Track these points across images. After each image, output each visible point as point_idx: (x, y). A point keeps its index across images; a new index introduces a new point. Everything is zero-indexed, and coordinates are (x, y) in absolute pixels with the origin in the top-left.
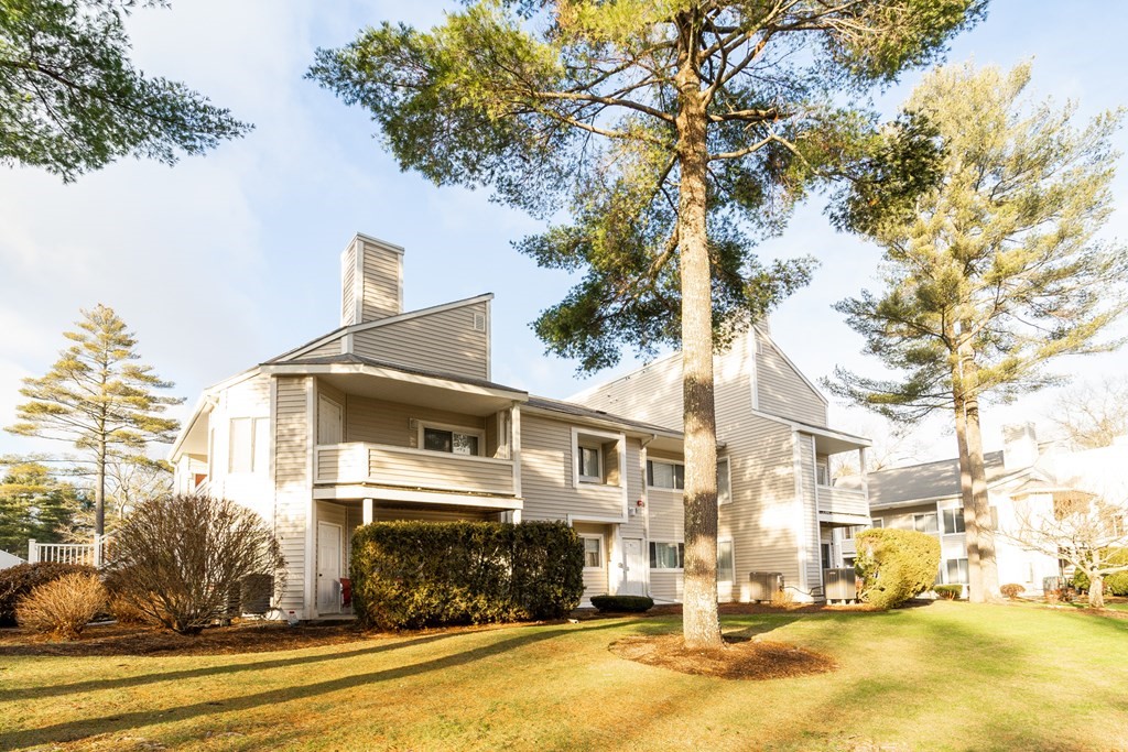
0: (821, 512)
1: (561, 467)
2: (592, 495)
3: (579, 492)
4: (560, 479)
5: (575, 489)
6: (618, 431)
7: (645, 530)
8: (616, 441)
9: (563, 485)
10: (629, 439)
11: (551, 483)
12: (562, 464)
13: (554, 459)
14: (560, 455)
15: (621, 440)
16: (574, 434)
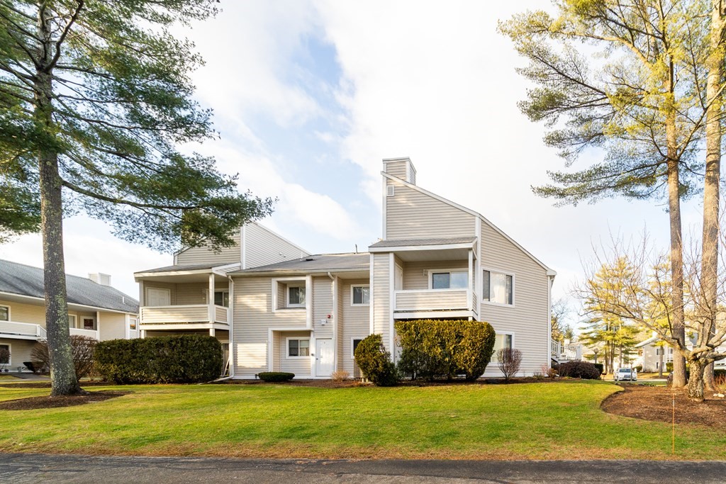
1: (265, 302)
3: (276, 314)
4: (264, 309)
5: (274, 313)
6: (304, 275)
8: (305, 281)
9: (266, 312)
10: (314, 278)
11: (258, 312)
12: (265, 300)
14: (265, 295)
15: (308, 280)
16: (274, 282)
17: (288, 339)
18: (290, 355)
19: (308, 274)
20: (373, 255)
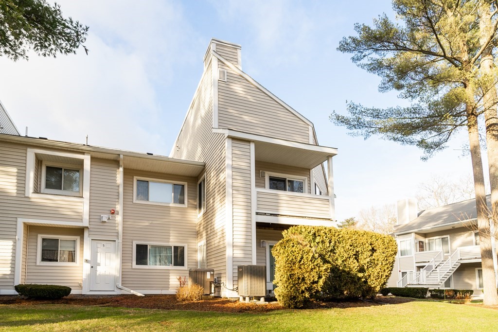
0: (257, 213)
1: (14, 180)
2: (49, 203)
3: (32, 200)
5: (28, 197)
7: (118, 233)
9: (15, 195)
10: (99, 160)
12: (15, 178)
13: (8, 174)
14: (14, 170)
15: (87, 160)
16: (31, 154)
17: (40, 237)
18: (43, 259)
19: (89, 152)
20: (230, 140)
